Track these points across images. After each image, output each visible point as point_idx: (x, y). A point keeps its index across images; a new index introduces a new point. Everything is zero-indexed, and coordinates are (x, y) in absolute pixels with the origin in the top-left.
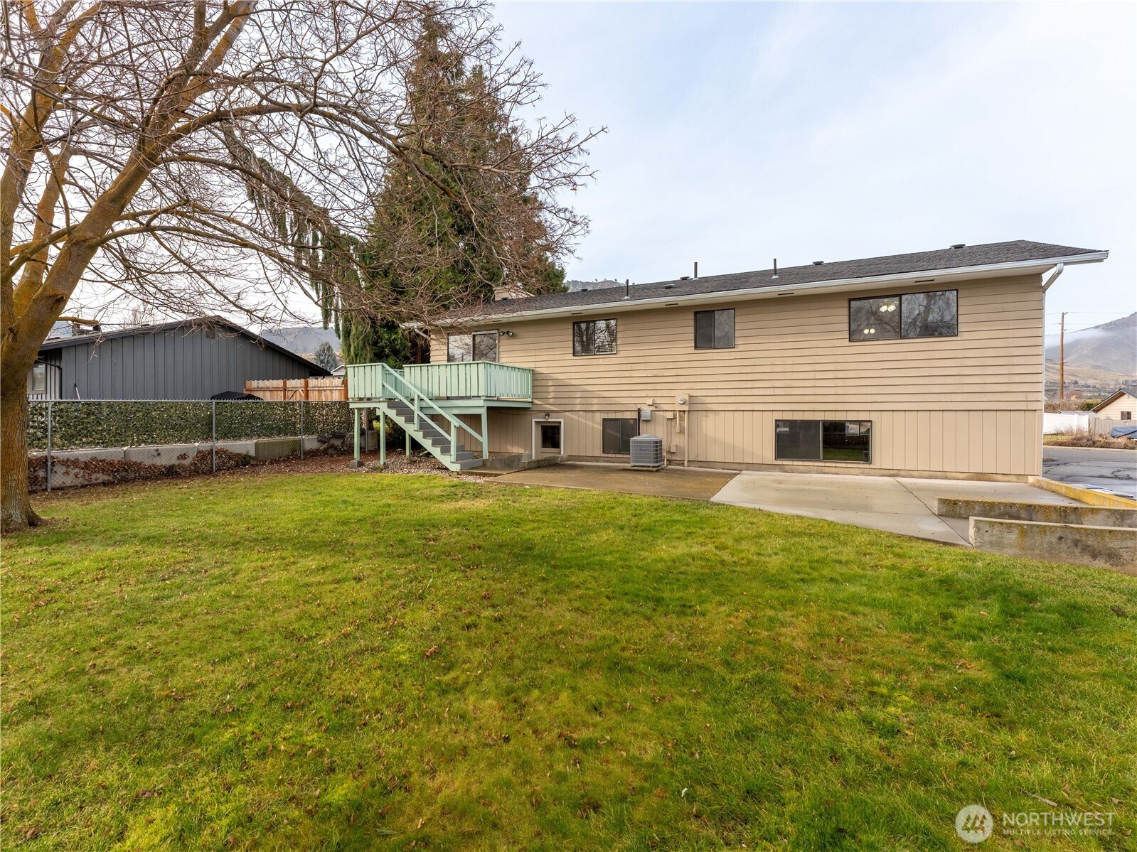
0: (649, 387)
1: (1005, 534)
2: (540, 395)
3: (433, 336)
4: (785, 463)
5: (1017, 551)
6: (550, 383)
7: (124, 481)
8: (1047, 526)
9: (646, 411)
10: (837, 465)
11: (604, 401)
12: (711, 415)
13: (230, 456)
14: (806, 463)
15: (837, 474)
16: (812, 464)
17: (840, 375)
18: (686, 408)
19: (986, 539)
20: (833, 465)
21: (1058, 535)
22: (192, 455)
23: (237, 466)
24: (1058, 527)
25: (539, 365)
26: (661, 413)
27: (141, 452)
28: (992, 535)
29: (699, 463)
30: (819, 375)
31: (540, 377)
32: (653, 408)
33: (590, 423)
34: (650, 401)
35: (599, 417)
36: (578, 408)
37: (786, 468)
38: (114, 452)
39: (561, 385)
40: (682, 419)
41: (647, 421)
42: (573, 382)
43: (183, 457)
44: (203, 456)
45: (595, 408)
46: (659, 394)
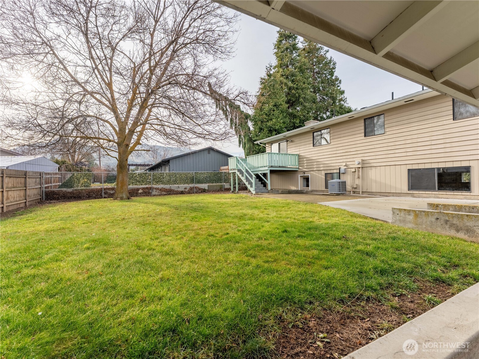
0: (344, 157)
1: (407, 216)
2: (301, 165)
3: (267, 145)
4: (414, 192)
5: (413, 225)
6: (305, 159)
7: (170, 194)
8: (429, 212)
9: (343, 168)
10: (447, 193)
11: (325, 165)
12: (373, 169)
13: (200, 189)
14: (427, 192)
15: (448, 198)
16: (431, 193)
17: (448, 141)
18: (360, 166)
19: (397, 218)
20: (445, 193)
21: (436, 217)
22: (188, 188)
23: (201, 192)
24: (435, 212)
25: (301, 152)
26: (350, 169)
27: (174, 187)
28: (400, 216)
29: (368, 193)
30: (433, 143)
31: (301, 157)
32: (346, 167)
33: (320, 176)
34: (344, 164)
35: (323, 173)
36: (315, 169)
37: (415, 195)
38: (167, 187)
39: (309, 160)
40: (359, 171)
41: (344, 173)
42: (313, 158)
43: (185, 188)
44: (191, 189)
45: (322, 169)
46: (349, 160)
